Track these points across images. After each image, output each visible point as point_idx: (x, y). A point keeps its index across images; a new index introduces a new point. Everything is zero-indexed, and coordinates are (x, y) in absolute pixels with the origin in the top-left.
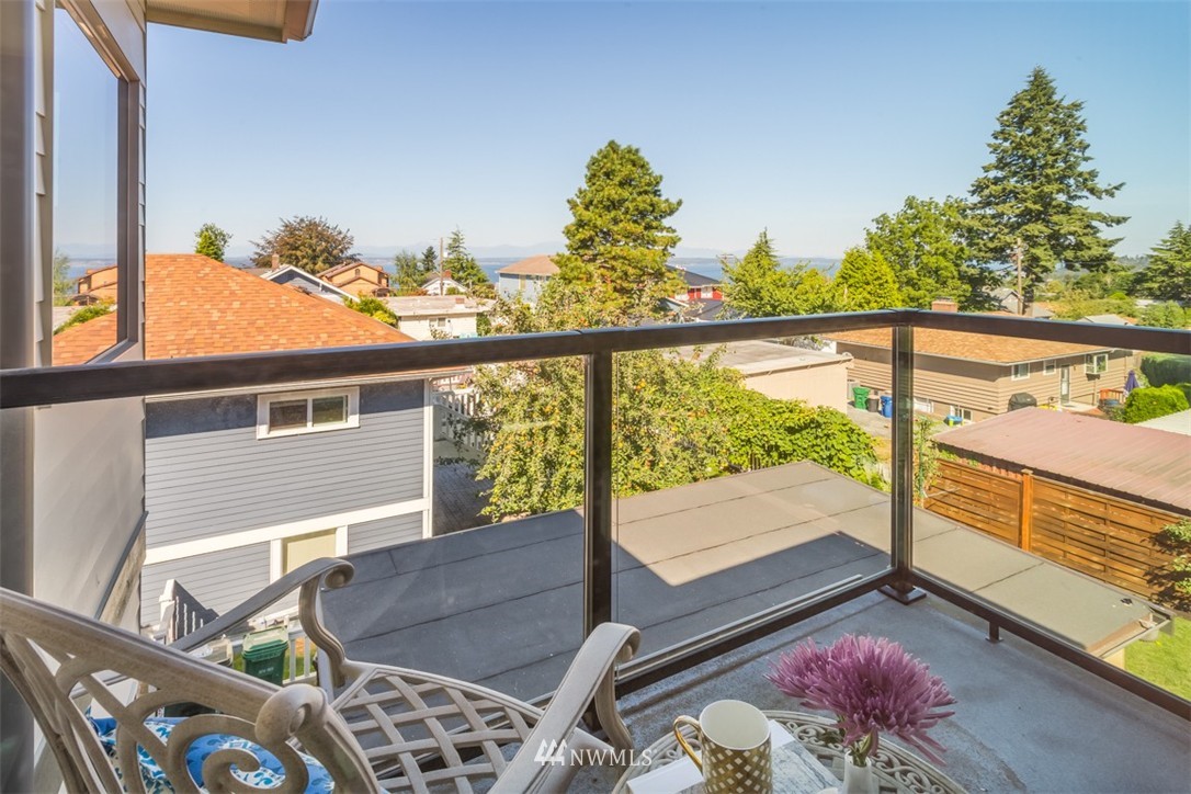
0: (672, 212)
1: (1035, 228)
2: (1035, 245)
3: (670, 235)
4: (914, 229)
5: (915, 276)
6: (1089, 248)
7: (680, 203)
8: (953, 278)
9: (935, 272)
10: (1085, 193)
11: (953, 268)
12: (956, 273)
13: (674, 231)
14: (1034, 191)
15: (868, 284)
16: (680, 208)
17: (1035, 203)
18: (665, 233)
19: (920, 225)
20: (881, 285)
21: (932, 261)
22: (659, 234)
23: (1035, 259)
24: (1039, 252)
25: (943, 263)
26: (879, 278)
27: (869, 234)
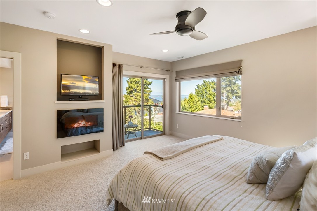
0: (150, 84)
1: (229, 88)
2: (228, 92)
3: (150, 90)
4: (205, 88)
5: (205, 100)
6: (239, 93)
7: (152, 82)
8: (213, 100)
9: (209, 99)
10: (238, 80)
11: (212, 98)
12: (213, 99)
13: (151, 89)
14: (228, 79)
15: (193, 102)
16: (152, 83)
17: (228, 82)
18: (149, 90)
19: (206, 87)
20: (196, 102)
21: (208, 96)
22: (148, 90)
23: (228, 96)
24: (229, 94)
25: (211, 97)
26: (196, 101)
27: (196, 89)
